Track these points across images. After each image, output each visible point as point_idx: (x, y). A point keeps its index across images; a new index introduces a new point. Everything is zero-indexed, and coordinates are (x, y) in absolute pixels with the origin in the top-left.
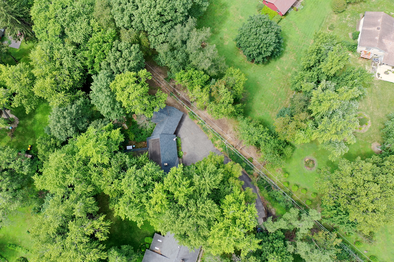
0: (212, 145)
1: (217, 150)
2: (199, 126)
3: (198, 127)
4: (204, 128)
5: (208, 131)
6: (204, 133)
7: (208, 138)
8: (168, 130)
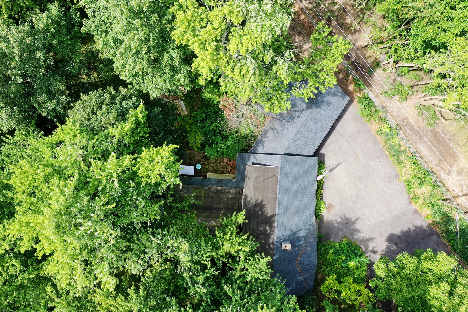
0: (404, 198)
1: (416, 212)
2: (381, 139)
3: (376, 142)
4: (391, 148)
5: (403, 157)
6: (392, 160)
7: (397, 176)
8: (302, 142)
